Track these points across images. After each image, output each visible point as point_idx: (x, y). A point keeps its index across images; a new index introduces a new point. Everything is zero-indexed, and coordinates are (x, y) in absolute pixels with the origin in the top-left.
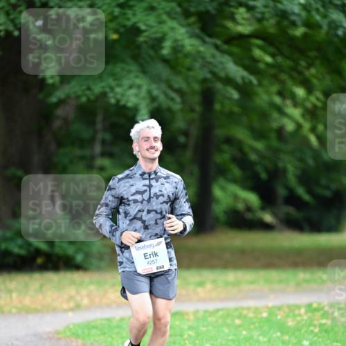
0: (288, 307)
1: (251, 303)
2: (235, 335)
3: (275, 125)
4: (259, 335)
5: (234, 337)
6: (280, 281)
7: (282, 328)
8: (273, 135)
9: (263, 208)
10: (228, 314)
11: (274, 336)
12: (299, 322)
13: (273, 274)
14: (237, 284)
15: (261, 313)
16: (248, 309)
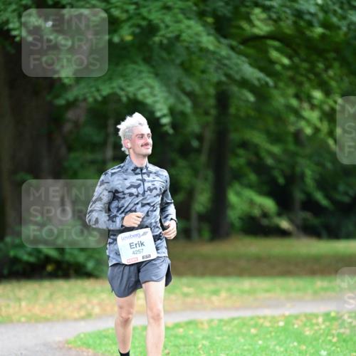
0: (306, 315)
1: (268, 312)
2: (251, 345)
3: (292, 129)
4: (275, 345)
5: (250, 347)
6: (298, 290)
7: (300, 337)
8: (290, 139)
9: (279, 214)
10: (244, 323)
11: (291, 345)
12: (316, 331)
13: (290, 282)
14: (252, 292)
15: (278, 322)
16: (265, 318)
